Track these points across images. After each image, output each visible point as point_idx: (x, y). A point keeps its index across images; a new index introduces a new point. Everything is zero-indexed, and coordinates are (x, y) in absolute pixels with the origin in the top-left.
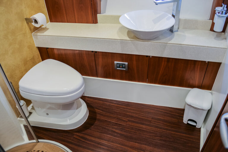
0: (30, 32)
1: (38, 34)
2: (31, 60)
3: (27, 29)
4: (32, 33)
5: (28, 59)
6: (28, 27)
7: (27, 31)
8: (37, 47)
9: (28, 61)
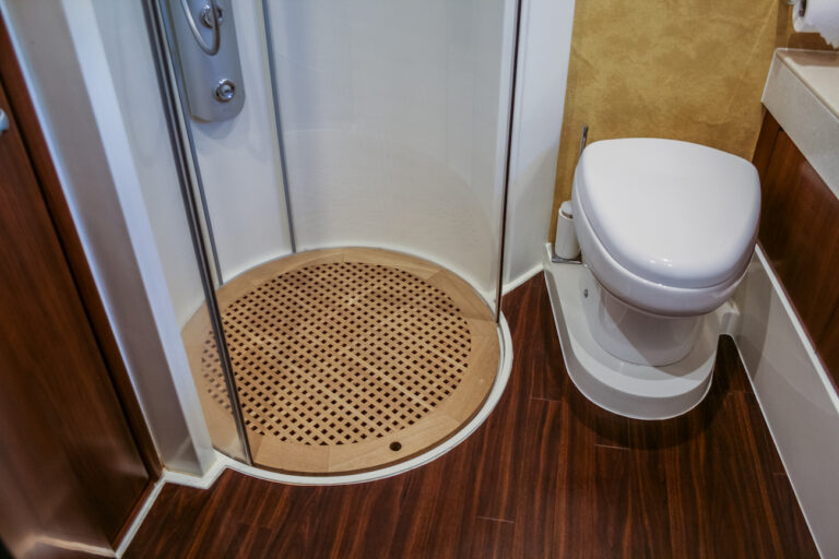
0: (773, 37)
1: (788, 60)
2: (709, 126)
3: (766, 20)
4: (778, 44)
5: (703, 118)
6: (775, 18)
7: (764, 27)
8: (763, 106)
9: (699, 123)
